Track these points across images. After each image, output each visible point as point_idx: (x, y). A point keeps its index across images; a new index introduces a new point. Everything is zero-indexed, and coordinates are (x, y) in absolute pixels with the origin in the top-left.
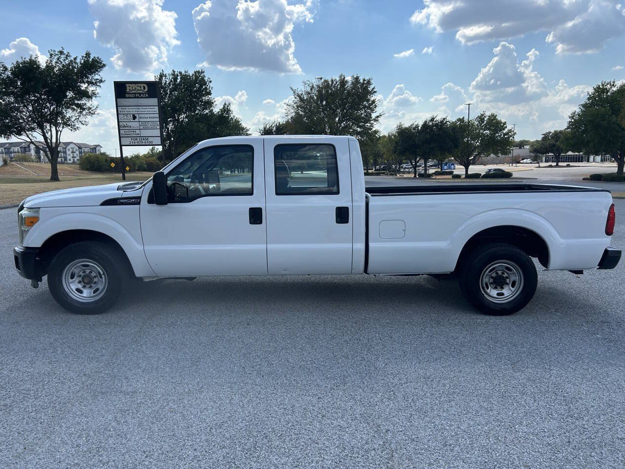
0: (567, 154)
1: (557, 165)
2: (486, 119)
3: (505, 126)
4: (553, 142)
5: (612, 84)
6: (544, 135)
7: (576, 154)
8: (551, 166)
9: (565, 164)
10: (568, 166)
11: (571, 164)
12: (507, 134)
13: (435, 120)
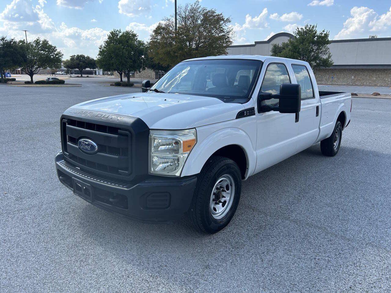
0: (86, 70)
1: (82, 76)
2: (41, 43)
3: (56, 49)
4: (78, 62)
5: (119, 31)
6: (71, 57)
7: (92, 70)
8: (78, 77)
9: (86, 76)
10: (88, 77)
11: (90, 76)
12: (57, 55)
13: (5, 39)
